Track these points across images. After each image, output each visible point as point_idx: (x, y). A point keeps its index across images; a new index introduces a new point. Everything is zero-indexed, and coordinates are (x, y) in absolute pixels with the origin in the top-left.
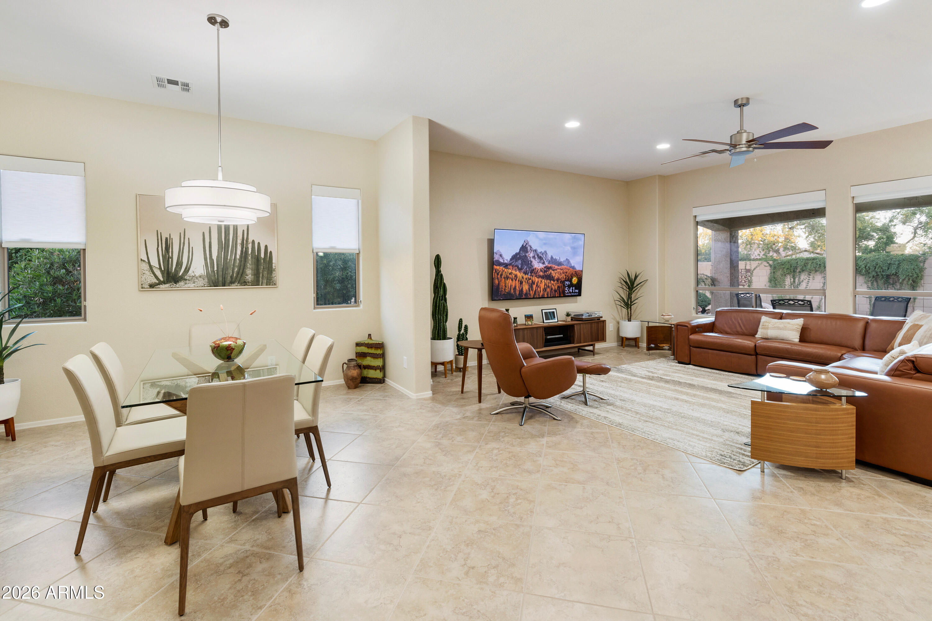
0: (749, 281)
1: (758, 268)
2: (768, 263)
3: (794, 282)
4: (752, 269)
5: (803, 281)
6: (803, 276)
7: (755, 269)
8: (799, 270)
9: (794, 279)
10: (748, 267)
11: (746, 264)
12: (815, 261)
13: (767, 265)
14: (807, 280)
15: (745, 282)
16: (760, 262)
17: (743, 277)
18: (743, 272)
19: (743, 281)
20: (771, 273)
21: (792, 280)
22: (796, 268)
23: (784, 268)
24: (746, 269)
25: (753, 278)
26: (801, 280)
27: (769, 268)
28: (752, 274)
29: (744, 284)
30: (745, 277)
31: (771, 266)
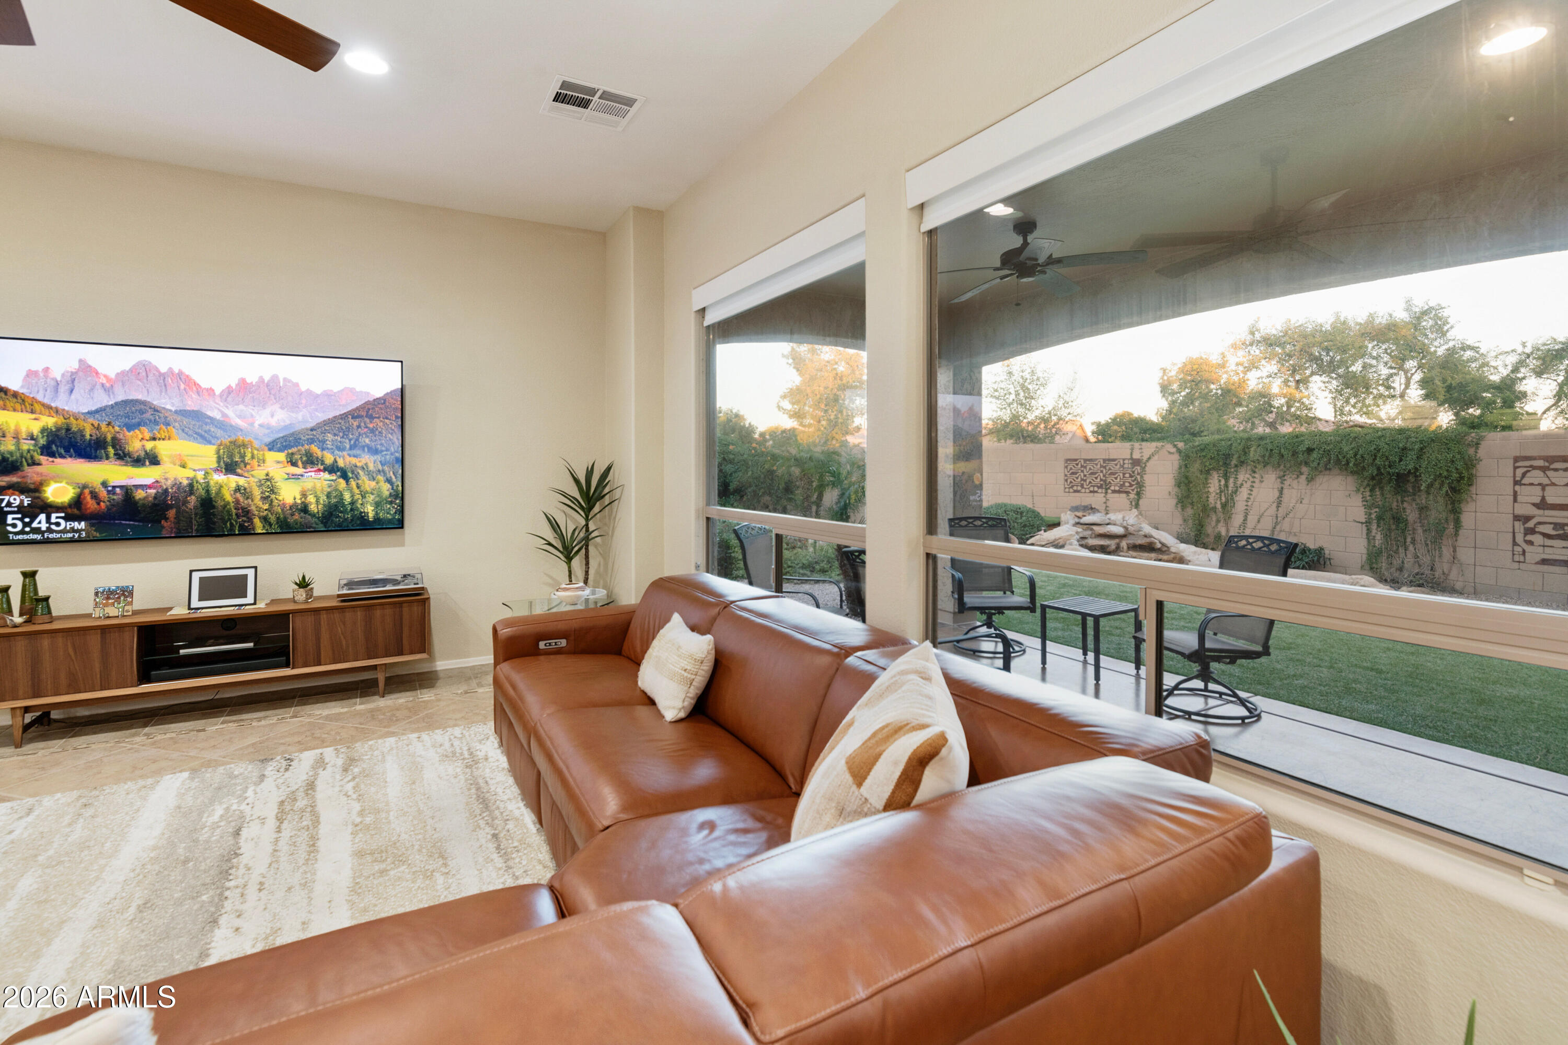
0: (1138, 483)
1: (1156, 457)
2: (1175, 446)
3: (1226, 486)
4: (1145, 459)
5: (1242, 485)
6: (1243, 475)
7: (1149, 458)
8: (1234, 462)
9: (1227, 480)
10: (1136, 456)
11: (1132, 449)
12: (1262, 443)
13: (1174, 450)
14: (1249, 483)
15: (1131, 485)
16: (1159, 444)
17: (1127, 475)
18: (1126, 466)
19: (1127, 484)
20: (1180, 468)
21: (1223, 482)
22: (1228, 456)
23: (1205, 457)
24: (1132, 459)
25: (1145, 477)
26: (1239, 483)
27: (1177, 456)
28: (1143, 469)
29: (1129, 489)
30: (1131, 476)
31: (1179, 451)
